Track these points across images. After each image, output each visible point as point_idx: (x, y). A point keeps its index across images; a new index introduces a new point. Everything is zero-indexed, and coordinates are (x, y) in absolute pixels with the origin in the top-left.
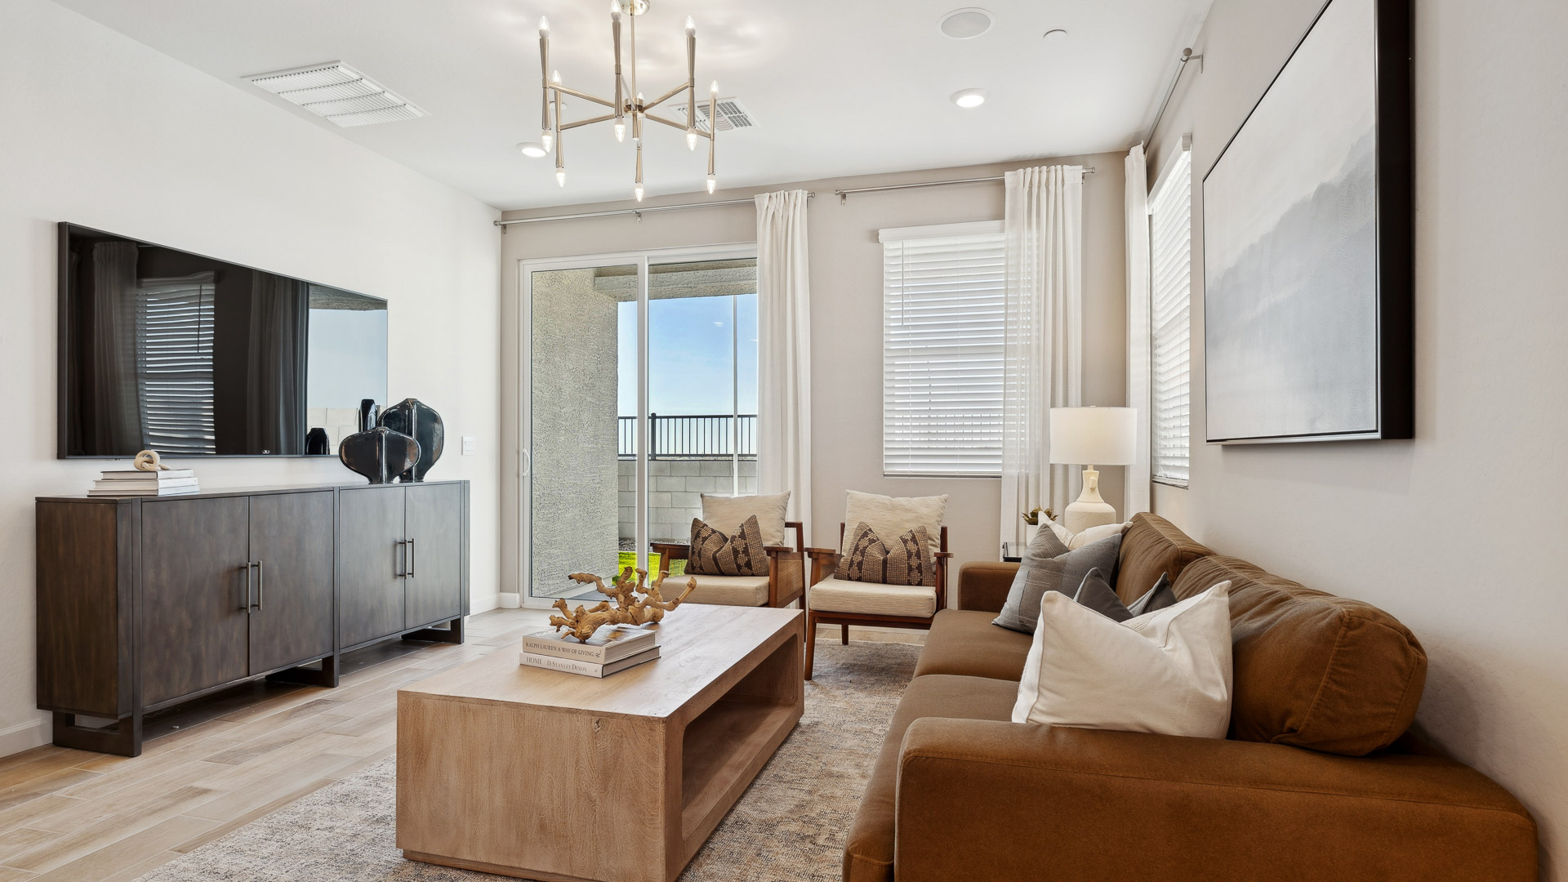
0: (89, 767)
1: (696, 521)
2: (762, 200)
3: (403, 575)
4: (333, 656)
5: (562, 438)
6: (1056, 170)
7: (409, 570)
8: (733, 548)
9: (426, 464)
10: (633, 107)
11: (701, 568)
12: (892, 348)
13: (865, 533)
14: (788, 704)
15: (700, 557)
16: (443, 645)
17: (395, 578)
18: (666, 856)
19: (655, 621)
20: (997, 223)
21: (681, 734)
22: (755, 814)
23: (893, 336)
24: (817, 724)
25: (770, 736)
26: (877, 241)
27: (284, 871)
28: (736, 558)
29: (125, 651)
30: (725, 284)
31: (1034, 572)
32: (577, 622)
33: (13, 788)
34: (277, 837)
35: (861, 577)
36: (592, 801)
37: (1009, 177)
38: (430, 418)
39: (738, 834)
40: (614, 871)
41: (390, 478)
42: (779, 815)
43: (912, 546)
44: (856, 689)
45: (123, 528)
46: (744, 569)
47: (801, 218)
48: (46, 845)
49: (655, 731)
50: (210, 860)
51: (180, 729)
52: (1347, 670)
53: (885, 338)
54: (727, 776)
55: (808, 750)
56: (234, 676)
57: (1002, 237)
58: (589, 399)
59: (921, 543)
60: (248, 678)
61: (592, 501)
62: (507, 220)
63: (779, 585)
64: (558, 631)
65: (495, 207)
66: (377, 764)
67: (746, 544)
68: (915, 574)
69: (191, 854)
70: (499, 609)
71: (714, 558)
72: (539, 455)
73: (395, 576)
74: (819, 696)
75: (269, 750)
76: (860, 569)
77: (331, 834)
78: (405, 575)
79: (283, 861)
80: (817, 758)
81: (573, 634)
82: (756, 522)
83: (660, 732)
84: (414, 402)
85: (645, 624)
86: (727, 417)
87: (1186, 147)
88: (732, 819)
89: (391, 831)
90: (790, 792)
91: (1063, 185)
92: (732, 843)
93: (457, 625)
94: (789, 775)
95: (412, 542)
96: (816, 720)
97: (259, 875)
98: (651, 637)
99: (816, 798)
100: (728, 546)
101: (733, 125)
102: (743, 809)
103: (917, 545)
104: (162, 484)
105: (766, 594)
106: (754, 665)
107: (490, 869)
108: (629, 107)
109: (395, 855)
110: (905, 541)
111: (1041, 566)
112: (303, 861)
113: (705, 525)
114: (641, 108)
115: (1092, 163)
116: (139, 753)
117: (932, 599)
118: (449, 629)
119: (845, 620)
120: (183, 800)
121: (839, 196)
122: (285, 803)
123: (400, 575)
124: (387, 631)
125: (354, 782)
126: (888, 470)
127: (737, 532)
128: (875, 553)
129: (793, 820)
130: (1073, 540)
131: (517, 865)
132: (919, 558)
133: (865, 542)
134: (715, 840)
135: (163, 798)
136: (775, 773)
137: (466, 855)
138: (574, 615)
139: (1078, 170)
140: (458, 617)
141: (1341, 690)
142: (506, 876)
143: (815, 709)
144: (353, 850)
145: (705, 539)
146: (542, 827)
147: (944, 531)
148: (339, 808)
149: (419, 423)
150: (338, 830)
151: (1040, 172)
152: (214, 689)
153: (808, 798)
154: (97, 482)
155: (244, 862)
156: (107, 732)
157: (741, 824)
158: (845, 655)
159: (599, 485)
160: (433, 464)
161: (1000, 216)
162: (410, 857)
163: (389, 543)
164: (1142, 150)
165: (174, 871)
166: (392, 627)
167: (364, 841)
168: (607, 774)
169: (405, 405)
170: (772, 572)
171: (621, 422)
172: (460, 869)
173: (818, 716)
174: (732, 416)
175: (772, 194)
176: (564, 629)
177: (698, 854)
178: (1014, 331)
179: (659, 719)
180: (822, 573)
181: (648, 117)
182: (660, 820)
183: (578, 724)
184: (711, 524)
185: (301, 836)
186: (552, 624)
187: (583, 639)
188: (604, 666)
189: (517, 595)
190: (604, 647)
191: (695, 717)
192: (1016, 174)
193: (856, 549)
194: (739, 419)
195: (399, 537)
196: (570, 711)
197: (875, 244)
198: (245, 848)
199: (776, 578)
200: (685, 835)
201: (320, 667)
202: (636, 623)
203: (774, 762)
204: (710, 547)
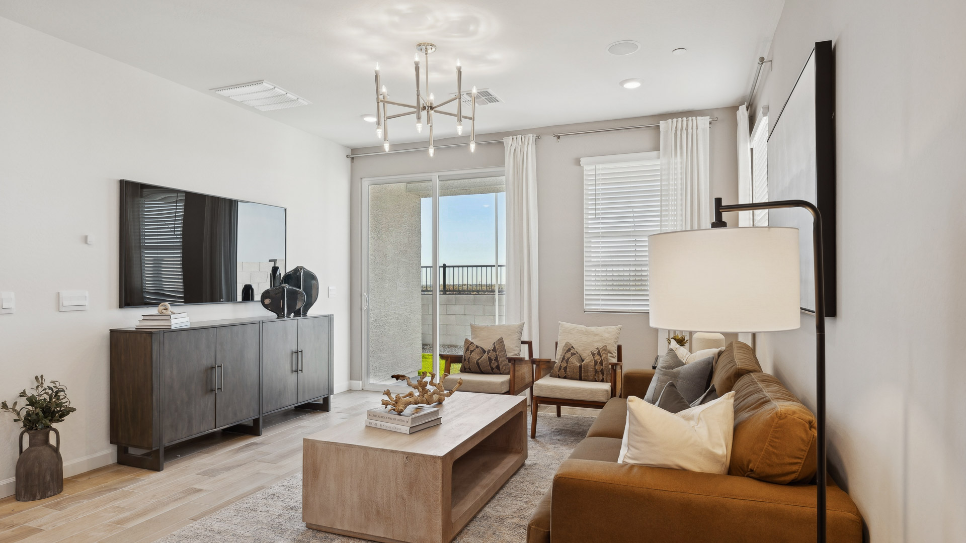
0: (138, 476)
1: (467, 340)
2: (508, 141)
3: (297, 371)
4: (259, 419)
5: (387, 285)
6: (692, 120)
7: (300, 368)
8: (489, 357)
9: (309, 304)
10: (427, 107)
11: (469, 369)
12: (590, 231)
13: (569, 349)
14: (518, 452)
15: (469, 362)
16: (318, 412)
17: (292, 373)
18: (443, 530)
19: (440, 402)
20: (655, 153)
21: (451, 466)
22: (494, 513)
23: (590, 225)
24: (535, 464)
25: (506, 470)
26: (580, 165)
27: (246, 531)
28: (490, 364)
29: (155, 413)
30: (487, 187)
31: (662, 377)
32: (396, 403)
33: (104, 485)
34: (240, 514)
35: (566, 376)
36: (404, 500)
37: (662, 124)
38: (310, 277)
39: (484, 523)
40: (415, 537)
41: (289, 314)
42: (508, 514)
43: (597, 358)
44: (561, 445)
45: (155, 347)
46: (495, 370)
47: (532, 152)
48: (127, 514)
49: (437, 463)
50: (209, 524)
51: (180, 457)
52: (777, 440)
53: (585, 226)
54: (479, 491)
55: (528, 479)
56: (208, 428)
57: (658, 162)
58: (403, 260)
59: (603, 355)
60: (216, 430)
61: (405, 323)
62: (354, 154)
63: (516, 380)
64: (386, 408)
65: (347, 147)
66: (288, 479)
67: (496, 355)
68: (599, 375)
69: (199, 521)
70: (350, 391)
71: (477, 363)
72: (373, 296)
73: (292, 371)
74: (539, 448)
75: (229, 470)
76: (565, 371)
77: (268, 514)
78: (298, 371)
79: (245, 526)
80: (533, 484)
81: (394, 410)
82: (503, 342)
83: (439, 464)
84: (302, 268)
85: (434, 404)
86: (491, 266)
87: (765, 114)
88: (481, 515)
89: (299, 514)
90: (515, 502)
91: (697, 129)
92: (480, 527)
93: (326, 400)
94: (515, 493)
95: (302, 352)
96: (535, 462)
97: (234, 533)
98: (436, 412)
99: (529, 506)
100: (485, 356)
101: (488, 102)
102: (488, 510)
103: (601, 357)
104: (173, 321)
105: (508, 385)
106: (495, 429)
107: (351, 535)
108: (424, 108)
109: (301, 526)
110: (593, 355)
111: (665, 374)
112: (255, 527)
113: (472, 343)
114: (432, 108)
115: (716, 114)
116: (162, 470)
117: (607, 391)
118: (322, 402)
119: (559, 402)
120: (189, 494)
121: (556, 138)
122: (242, 498)
123: (295, 371)
124: (288, 404)
125: (276, 488)
126: (587, 308)
127: (491, 348)
128: (575, 362)
129: (515, 517)
130: (689, 358)
131: (365, 533)
132: (602, 365)
133: (568, 355)
134: (471, 526)
135: (179, 493)
136: (508, 491)
137: (338, 526)
138: (395, 399)
139: (707, 119)
140: (327, 396)
141: (774, 450)
142: (359, 538)
143: (535, 456)
144: (280, 523)
145: (472, 351)
146: (378, 513)
147: (619, 348)
148: (270, 501)
149: (305, 281)
150: (271, 512)
151: (682, 121)
152: (198, 435)
153: (525, 505)
154: (140, 321)
155: (226, 526)
156: (145, 457)
157: (486, 518)
158: (558, 423)
159: (409, 313)
160: (312, 305)
161: (657, 149)
162: (310, 527)
163: (289, 352)
164: (745, 109)
165: (192, 529)
166: (290, 402)
167: (285, 518)
168: (412, 485)
169: (297, 270)
170: (511, 372)
171: (424, 269)
172: (336, 534)
173: (536, 460)
174: (494, 266)
175: (514, 137)
176: (389, 407)
177: (461, 532)
178: (666, 221)
179: (439, 457)
180: (542, 373)
181: (435, 111)
182: (439, 511)
183: (397, 458)
184: (476, 342)
185: (252, 515)
186: (383, 404)
187: (400, 413)
188: (410, 428)
189: (361, 382)
190: (411, 417)
191: (459, 457)
192: (667, 122)
193: (563, 359)
194: (499, 268)
195: (294, 349)
196: (392, 451)
197: (578, 167)
198: (225, 519)
199: (514, 376)
200: (453, 520)
201: (251, 424)
202: (428, 403)
203: (507, 485)
204: (475, 356)
